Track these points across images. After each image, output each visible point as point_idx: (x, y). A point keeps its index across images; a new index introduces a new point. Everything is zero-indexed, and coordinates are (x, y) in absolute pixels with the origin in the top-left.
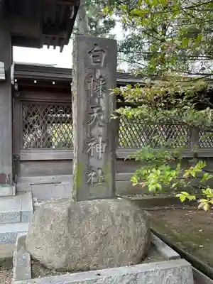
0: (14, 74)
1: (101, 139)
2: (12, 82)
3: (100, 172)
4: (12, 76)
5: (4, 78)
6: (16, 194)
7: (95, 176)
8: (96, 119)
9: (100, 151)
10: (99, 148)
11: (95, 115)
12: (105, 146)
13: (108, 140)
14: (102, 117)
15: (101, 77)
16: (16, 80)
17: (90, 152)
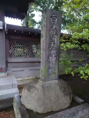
0: (7, 27)
1: (54, 55)
2: (6, 31)
3: (53, 69)
4: (6, 28)
5: (2, 28)
6: (7, 76)
7: (51, 71)
8: (53, 47)
9: (54, 60)
10: (53, 59)
11: (52, 45)
12: (55, 58)
13: (57, 56)
14: (55, 46)
15: (55, 28)
16: (7, 30)
17: (50, 60)
